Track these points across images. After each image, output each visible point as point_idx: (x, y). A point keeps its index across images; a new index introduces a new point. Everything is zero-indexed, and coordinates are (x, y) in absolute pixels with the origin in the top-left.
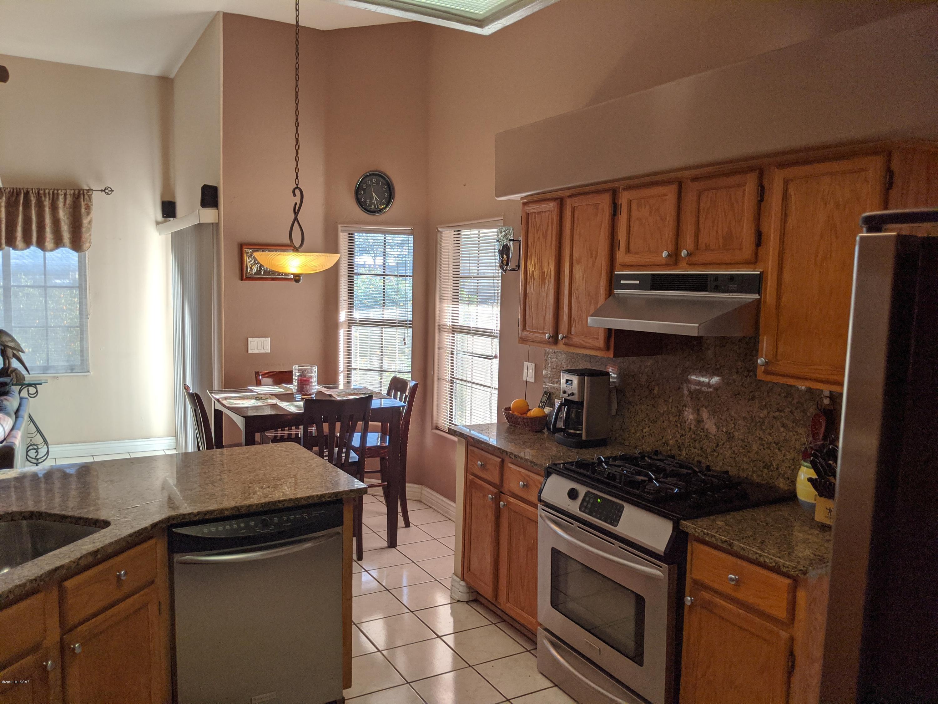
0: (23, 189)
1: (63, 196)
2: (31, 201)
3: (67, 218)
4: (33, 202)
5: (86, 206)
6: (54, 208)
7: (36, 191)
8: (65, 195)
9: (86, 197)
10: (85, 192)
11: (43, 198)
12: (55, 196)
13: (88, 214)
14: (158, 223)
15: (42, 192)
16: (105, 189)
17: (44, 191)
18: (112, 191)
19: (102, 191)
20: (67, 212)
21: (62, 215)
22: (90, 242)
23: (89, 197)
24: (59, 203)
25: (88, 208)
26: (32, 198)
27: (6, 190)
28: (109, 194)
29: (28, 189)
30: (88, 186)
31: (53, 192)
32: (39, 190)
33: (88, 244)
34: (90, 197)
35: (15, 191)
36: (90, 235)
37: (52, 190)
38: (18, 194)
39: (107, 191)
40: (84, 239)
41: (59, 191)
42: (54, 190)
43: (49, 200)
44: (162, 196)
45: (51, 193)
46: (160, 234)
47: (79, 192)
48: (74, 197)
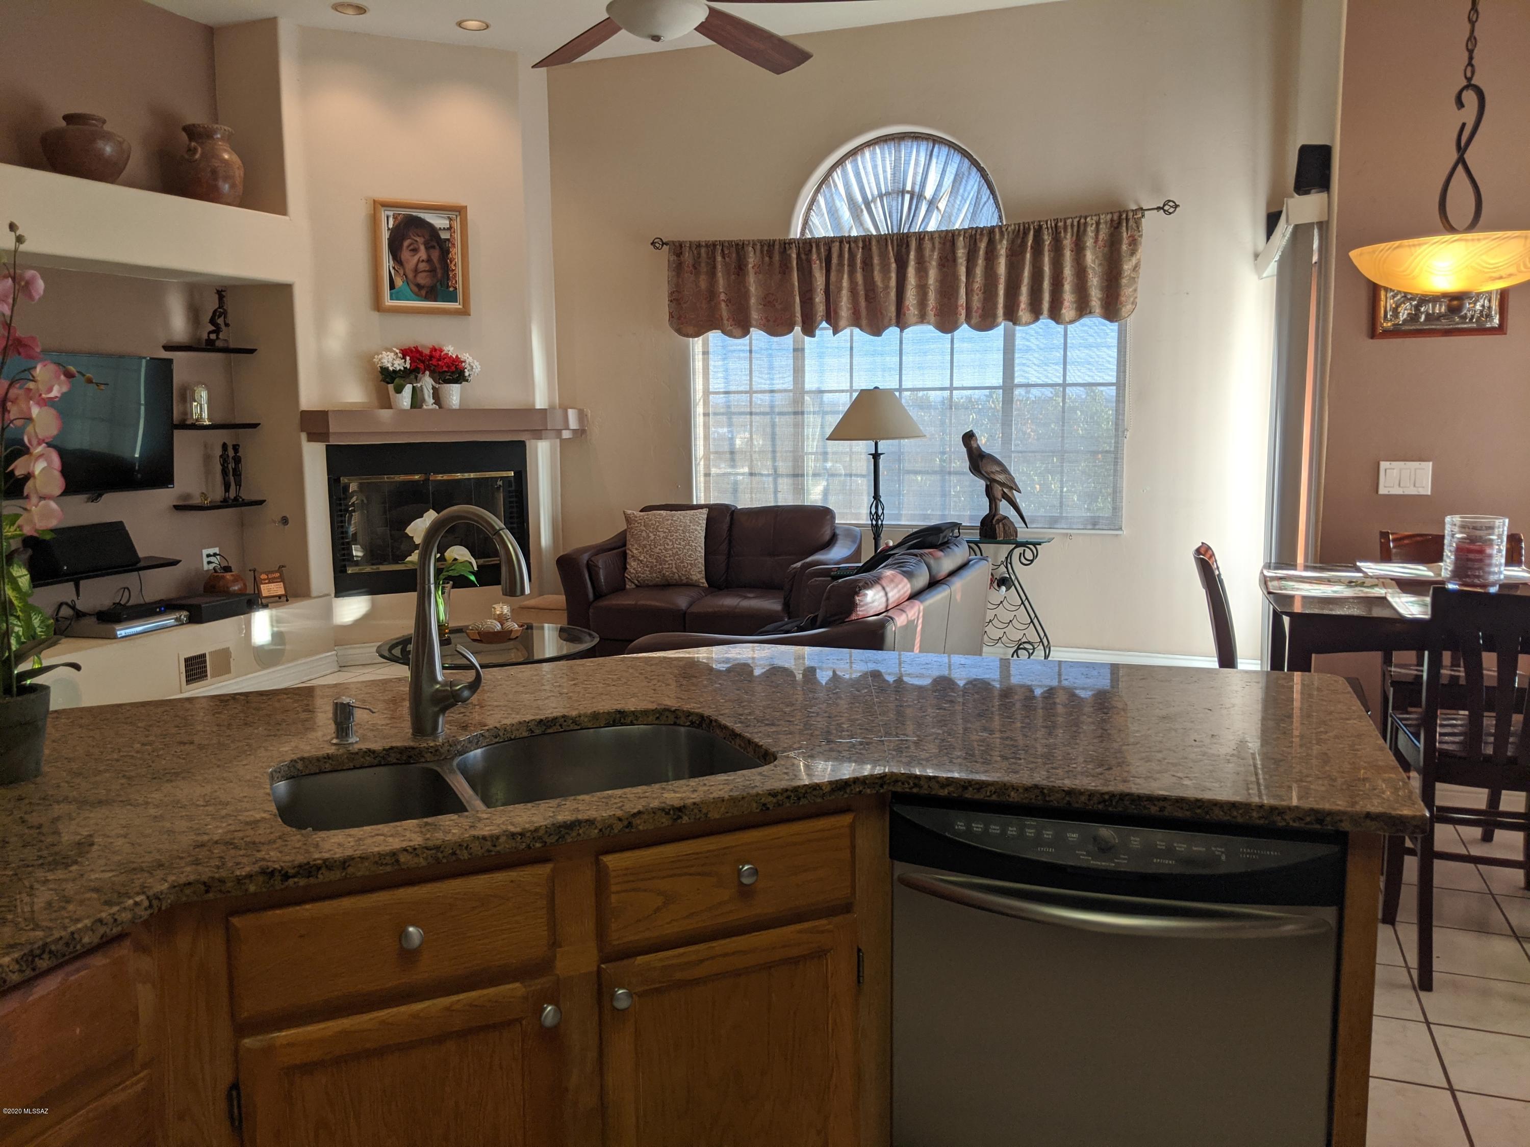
0: (1033, 223)
1: (1094, 226)
2: (1043, 241)
3: (1100, 265)
4: (1047, 243)
5: (1131, 239)
6: (1079, 249)
7: (1053, 224)
8: (1098, 224)
9: (1131, 222)
10: (1131, 214)
11: (1062, 234)
12: (1082, 228)
13: (1133, 253)
15: (1061, 224)
16: (1164, 205)
17: (1065, 223)
18: (1176, 206)
19: (1159, 208)
20: (1100, 255)
21: (1092, 259)
22: (1134, 303)
23: (1136, 223)
24: (1086, 239)
25: (1134, 242)
26: (1046, 237)
27: (1009, 229)
28: (1170, 213)
29: (1039, 222)
30: (1136, 202)
31: (1079, 222)
32: (1057, 221)
33: (1129, 307)
34: (1138, 223)
35: (1022, 227)
36: (1135, 290)
37: (1077, 219)
38: (1026, 234)
39: (1168, 207)
40: (1123, 299)
41: (1088, 219)
42: (1080, 217)
43: (1072, 235)
45: (1075, 223)
47: (1120, 216)
48: (1111, 226)
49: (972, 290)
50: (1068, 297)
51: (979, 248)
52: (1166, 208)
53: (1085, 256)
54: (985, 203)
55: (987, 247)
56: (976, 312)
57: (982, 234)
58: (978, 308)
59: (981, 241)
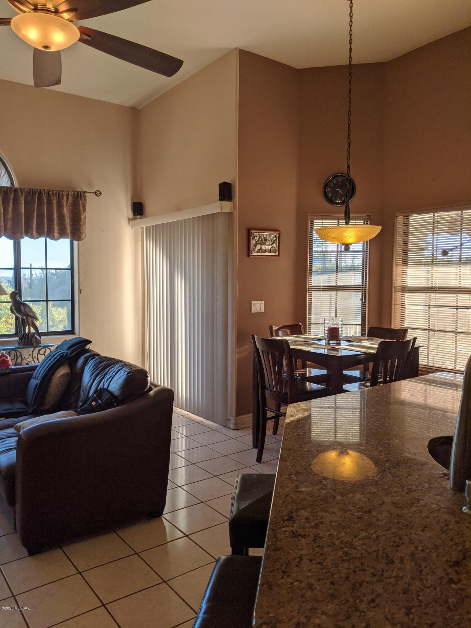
0: (37, 190)
1: (66, 196)
3: (69, 214)
4: (45, 200)
5: (83, 204)
6: (60, 205)
7: (47, 192)
8: (68, 195)
9: (83, 197)
10: (82, 193)
11: (52, 198)
12: (61, 196)
13: (84, 211)
14: (129, 220)
15: (51, 192)
16: (96, 192)
17: (53, 192)
18: (101, 194)
19: (93, 193)
20: (69, 209)
21: (66, 211)
22: (85, 233)
23: (84, 197)
24: (63, 201)
25: (84, 206)
26: (44, 197)
27: (25, 191)
28: (99, 196)
29: (41, 190)
30: (81, 189)
31: (59, 193)
32: (49, 191)
33: (84, 235)
34: (85, 197)
35: (31, 191)
36: (85, 228)
38: (34, 194)
39: (98, 193)
40: (82, 230)
41: (64, 193)
42: (60, 191)
43: (56, 199)
44: (132, 199)
45: (58, 193)
46: (132, 228)
47: (78, 194)
48: (73, 197)
49: (7, 219)
50: (56, 228)
51: (10, 198)
52: (96, 193)
53: (64, 209)
54: (4, 175)
55: (13, 198)
56: (9, 230)
57: (10, 190)
58: (10, 228)
59: (11, 194)
